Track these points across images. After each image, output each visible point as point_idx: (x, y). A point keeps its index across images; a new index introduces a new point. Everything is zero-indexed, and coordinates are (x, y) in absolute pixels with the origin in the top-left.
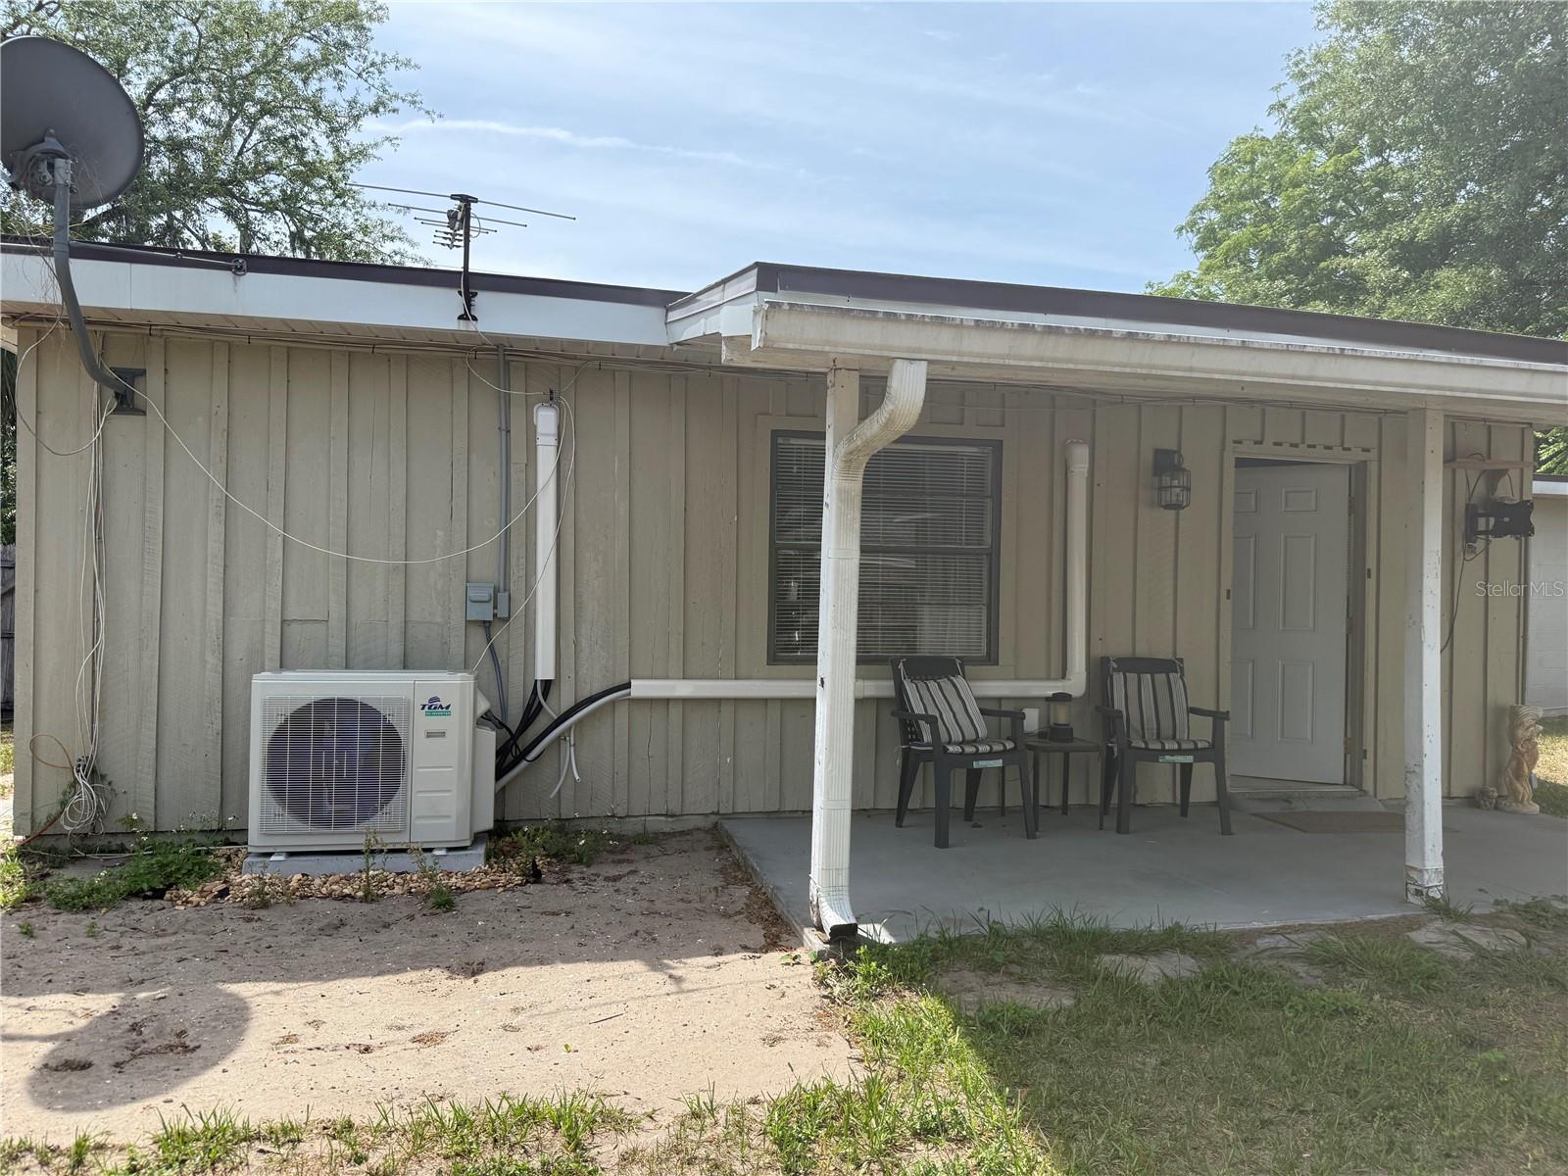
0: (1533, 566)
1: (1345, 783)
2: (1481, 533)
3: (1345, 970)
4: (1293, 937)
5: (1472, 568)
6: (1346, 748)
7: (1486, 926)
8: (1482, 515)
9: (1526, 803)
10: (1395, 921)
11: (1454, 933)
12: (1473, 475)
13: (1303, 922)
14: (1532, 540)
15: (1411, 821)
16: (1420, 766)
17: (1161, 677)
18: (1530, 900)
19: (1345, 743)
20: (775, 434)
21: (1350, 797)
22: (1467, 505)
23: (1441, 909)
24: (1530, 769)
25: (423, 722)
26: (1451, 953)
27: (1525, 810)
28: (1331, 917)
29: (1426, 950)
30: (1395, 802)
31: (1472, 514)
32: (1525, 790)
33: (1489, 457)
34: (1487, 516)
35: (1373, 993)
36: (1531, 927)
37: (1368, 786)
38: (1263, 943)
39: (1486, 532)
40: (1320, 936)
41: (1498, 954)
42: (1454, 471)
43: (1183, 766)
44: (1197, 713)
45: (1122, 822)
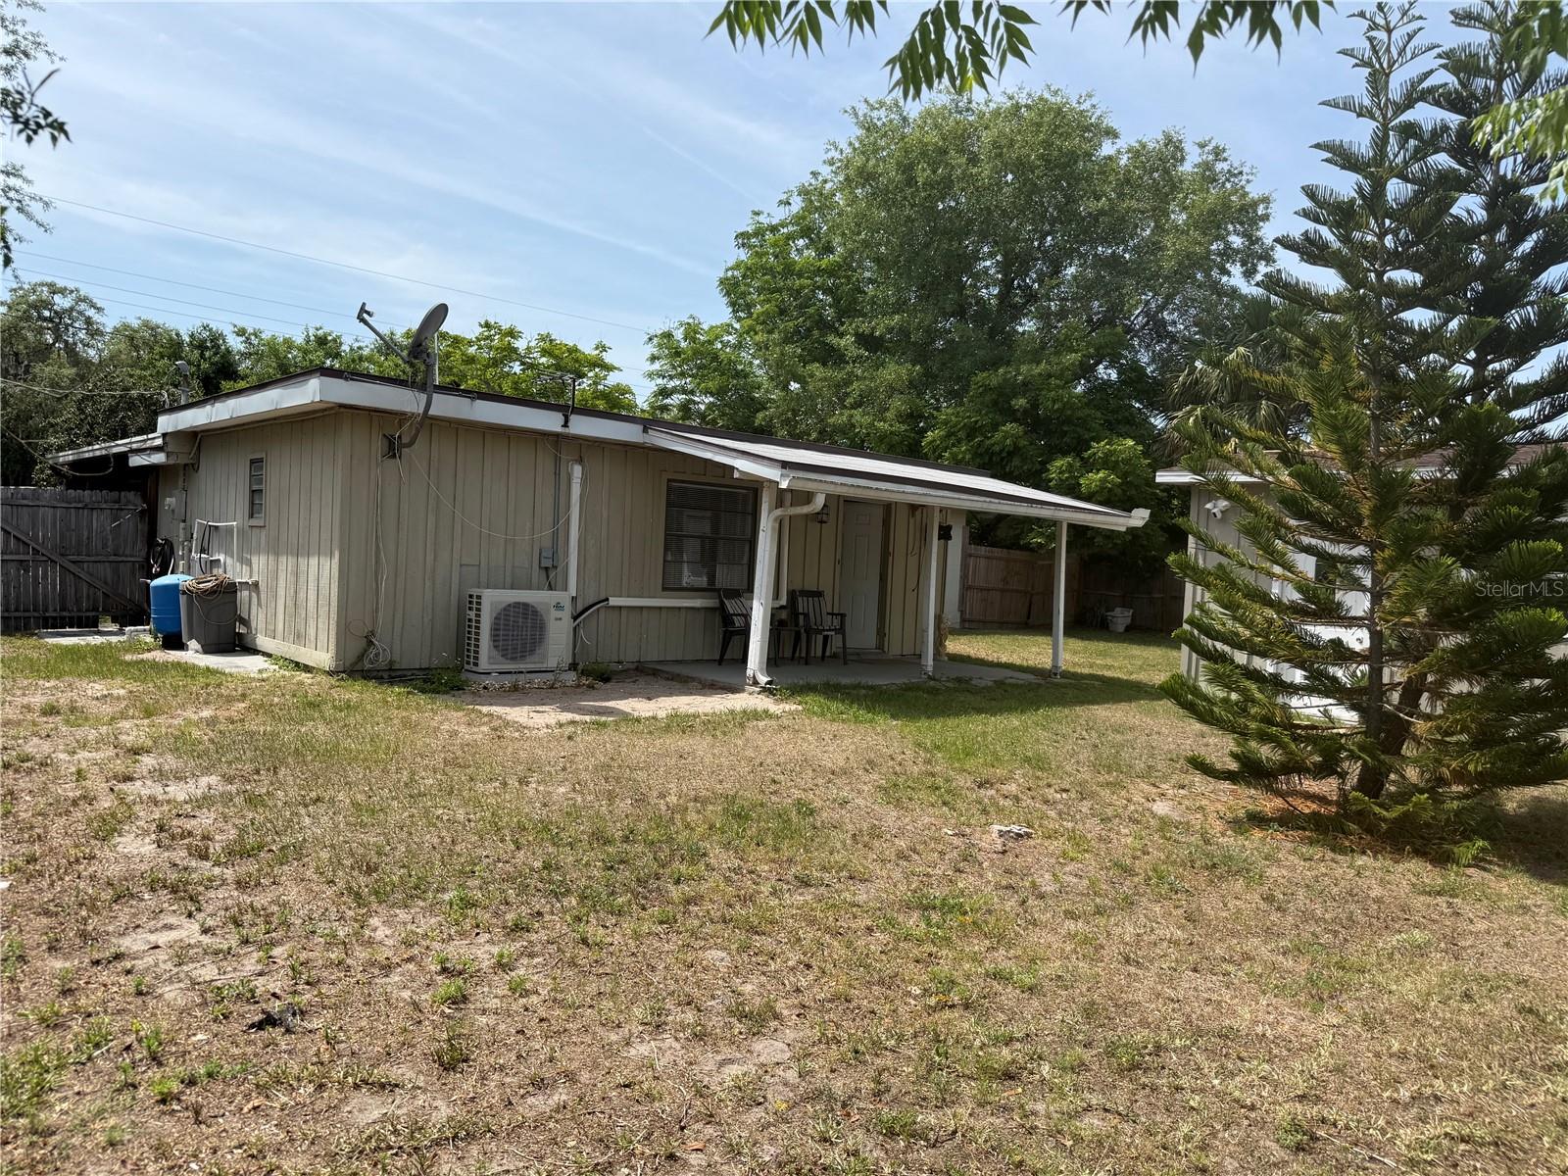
0: (949, 556)
1: (877, 648)
6: (877, 633)
14: (950, 542)
17: (816, 599)
19: (877, 630)
20: (669, 480)
21: (879, 654)
23: (932, 678)
25: (555, 614)
30: (896, 656)
37: (886, 649)
43: (826, 638)
44: (832, 614)
45: (807, 661)
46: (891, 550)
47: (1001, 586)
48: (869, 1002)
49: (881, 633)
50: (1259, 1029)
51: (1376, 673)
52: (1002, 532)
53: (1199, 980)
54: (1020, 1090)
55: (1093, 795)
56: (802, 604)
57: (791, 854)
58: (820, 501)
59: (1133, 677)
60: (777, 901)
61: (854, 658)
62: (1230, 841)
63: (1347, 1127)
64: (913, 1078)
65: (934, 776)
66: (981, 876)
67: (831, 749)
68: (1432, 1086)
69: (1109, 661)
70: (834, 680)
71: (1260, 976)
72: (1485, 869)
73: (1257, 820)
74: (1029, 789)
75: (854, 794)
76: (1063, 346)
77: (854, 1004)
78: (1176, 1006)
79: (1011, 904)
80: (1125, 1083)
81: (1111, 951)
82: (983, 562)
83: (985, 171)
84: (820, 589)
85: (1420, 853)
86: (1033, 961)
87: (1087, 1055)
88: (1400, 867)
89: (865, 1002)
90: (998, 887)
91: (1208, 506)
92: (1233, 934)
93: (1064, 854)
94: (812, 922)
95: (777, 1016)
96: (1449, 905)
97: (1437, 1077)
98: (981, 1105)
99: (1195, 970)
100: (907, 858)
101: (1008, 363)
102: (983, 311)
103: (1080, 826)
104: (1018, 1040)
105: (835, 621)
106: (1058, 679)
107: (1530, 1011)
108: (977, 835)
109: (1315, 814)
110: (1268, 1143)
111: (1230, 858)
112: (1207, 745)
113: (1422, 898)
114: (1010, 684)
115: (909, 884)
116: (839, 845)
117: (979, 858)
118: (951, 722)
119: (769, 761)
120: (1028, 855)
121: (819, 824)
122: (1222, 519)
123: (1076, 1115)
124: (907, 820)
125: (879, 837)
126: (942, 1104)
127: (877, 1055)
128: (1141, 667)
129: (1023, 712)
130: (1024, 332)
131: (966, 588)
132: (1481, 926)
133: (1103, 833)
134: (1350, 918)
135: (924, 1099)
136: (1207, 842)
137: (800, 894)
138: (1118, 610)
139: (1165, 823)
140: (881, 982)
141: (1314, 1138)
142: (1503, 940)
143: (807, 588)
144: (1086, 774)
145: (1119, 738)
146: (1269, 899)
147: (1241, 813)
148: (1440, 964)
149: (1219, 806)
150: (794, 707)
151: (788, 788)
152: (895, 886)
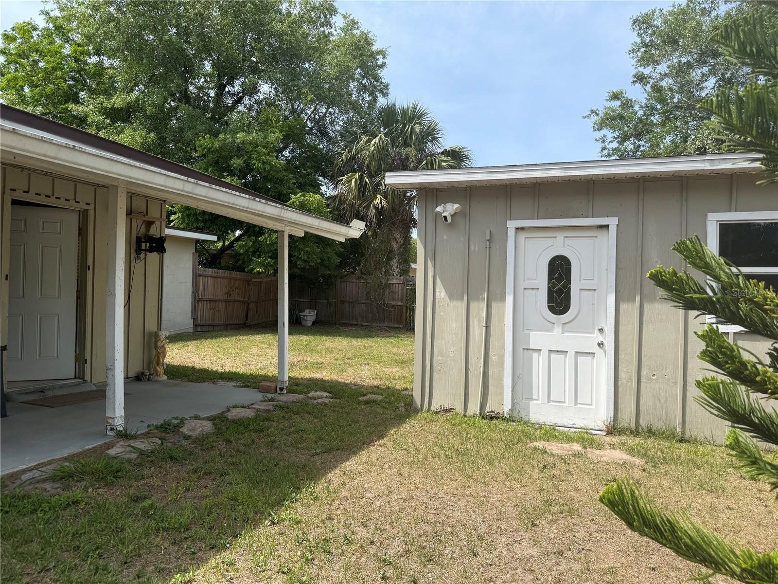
0: (165, 267)
1: (75, 378)
2: (143, 250)
3: (74, 480)
4: (43, 469)
5: (138, 267)
6: (76, 360)
7: (144, 439)
8: (143, 242)
9: (161, 376)
10: (100, 446)
11: (129, 446)
12: (140, 223)
13: (50, 459)
14: (165, 255)
15: (109, 394)
16: (113, 365)
18: (162, 422)
19: (76, 356)
21: (78, 385)
22: (137, 237)
23: (123, 435)
24: (163, 359)
26: (127, 456)
27: (161, 379)
28: (66, 453)
29: (115, 458)
30: (101, 384)
31: (139, 241)
32: (160, 370)
33: (147, 215)
34: (146, 242)
35: (88, 488)
36: (163, 435)
37: (87, 377)
38: (25, 477)
39: (145, 250)
40: (60, 465)
41: (149, 451)
42: (131, 219)
46: (90, 263)
47: (225, 298)
49: (80, 360)
82: (210, 280)
91: (438, 209)
106: (285, 397)
122: (450, 223)
131: (197, 300)
138: (307, 311)
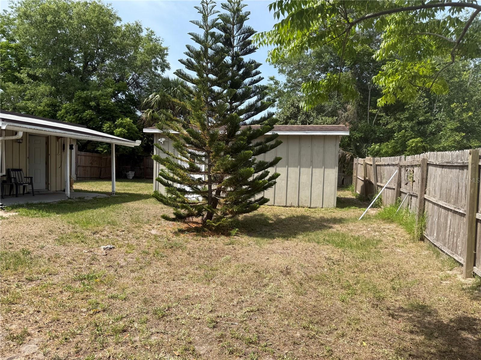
1: (47, 189)
16: (67, 181)
17: (19, 172)
23: (70, 198)
30: (54, 191)
37: (50, 189)
43: (24, 187)
44: (26, 177)
45: (17, 195)
46: (50, 153)
47: (90, 165)
48: (67, 319)
49: (47, 183)
50: (195, 294)
51: (210, 187)
52: (89, 147)
53: (176, 283)
54: (129, 334)
55: (132, 231)
56: (12, 174)
57: (23, 270)
58: (20, 135)
59: (138, 193)
60: (20, 290)
61: (37, 193)
62: (175, 238)
63: (225, 317)
64: (90, 342)
65: (76, 233)
66: (100, 264)
67: (33, 228)
68: (241, 298)
69: (129, 188)
70: (30, 202)
71: (192, 278)
72: (238, 236)
73: (181, 231)
74: (111, 232)
75: (46, 244)
76: (106, 86)
77: (61, 321)
78: (171, 293)
79: (112, 272)
80: (162, 322)
81: (148, 280)
82: (83, 157)
83: (75, 22)
84: (21, 168)
85: (223, 234)
86: (123, 290)
87: (148, 316)
88: (219, 239)
89: (65, 319)
90: (106, 267)
91: (159, 140)
92: (182, 266)
93: (127, 252)
94: (37, 294)
95: (29, 335)
96: (233, 247)
97: (241, 296)
98: (117, 344)
99: (174, 280)
100: (71, 263)
101: (88, 90)
102: (77, 72)
103: (130, 241)
104: (124, 318)
105: (28, 180)
106: (114, 195)
107: (257, 272)
108: (96, 251)
109: (196, 227)
110: (206, 328)
111: (177, 244)
112: (164, 211)
113: (226, 246)
114: (98, 198)
115: (74, 272)
116: (43, 263)
117: (98, 258)
118: (80, 213)
119: (6, 236)
120: (114, 254)
121: (33, 257)
122: (163, 144)
123: (149, 337)
124: (69, 250)
125: (59, 257)
126: (103, 348)
127: (74, 338)
128: (140, 189)
129: (105, 207)
130: (92, 81)
131: (77, 166)
132: (241, 251)
133: (138, 243)
134: (211, 255)
135: (96, 348)
136: (169, 240)
137: (29, 285)
138: (130, 172)
139: (156, 236)
140: (70, 310)
141: (217, 323)
142: (246, 254)
143: (14, 168)
144: (129, 225)
145: (138, 212)
146: (189, 254)
147: (177, 230)
148: (234, 264)
149: (170, 229)
150: (14, 214)
151: (17, 245)
152: (68, 274)
